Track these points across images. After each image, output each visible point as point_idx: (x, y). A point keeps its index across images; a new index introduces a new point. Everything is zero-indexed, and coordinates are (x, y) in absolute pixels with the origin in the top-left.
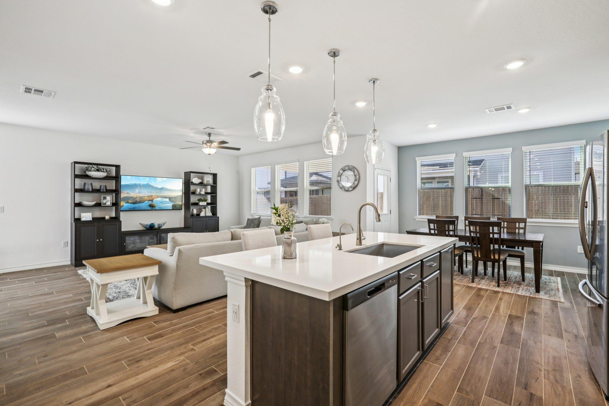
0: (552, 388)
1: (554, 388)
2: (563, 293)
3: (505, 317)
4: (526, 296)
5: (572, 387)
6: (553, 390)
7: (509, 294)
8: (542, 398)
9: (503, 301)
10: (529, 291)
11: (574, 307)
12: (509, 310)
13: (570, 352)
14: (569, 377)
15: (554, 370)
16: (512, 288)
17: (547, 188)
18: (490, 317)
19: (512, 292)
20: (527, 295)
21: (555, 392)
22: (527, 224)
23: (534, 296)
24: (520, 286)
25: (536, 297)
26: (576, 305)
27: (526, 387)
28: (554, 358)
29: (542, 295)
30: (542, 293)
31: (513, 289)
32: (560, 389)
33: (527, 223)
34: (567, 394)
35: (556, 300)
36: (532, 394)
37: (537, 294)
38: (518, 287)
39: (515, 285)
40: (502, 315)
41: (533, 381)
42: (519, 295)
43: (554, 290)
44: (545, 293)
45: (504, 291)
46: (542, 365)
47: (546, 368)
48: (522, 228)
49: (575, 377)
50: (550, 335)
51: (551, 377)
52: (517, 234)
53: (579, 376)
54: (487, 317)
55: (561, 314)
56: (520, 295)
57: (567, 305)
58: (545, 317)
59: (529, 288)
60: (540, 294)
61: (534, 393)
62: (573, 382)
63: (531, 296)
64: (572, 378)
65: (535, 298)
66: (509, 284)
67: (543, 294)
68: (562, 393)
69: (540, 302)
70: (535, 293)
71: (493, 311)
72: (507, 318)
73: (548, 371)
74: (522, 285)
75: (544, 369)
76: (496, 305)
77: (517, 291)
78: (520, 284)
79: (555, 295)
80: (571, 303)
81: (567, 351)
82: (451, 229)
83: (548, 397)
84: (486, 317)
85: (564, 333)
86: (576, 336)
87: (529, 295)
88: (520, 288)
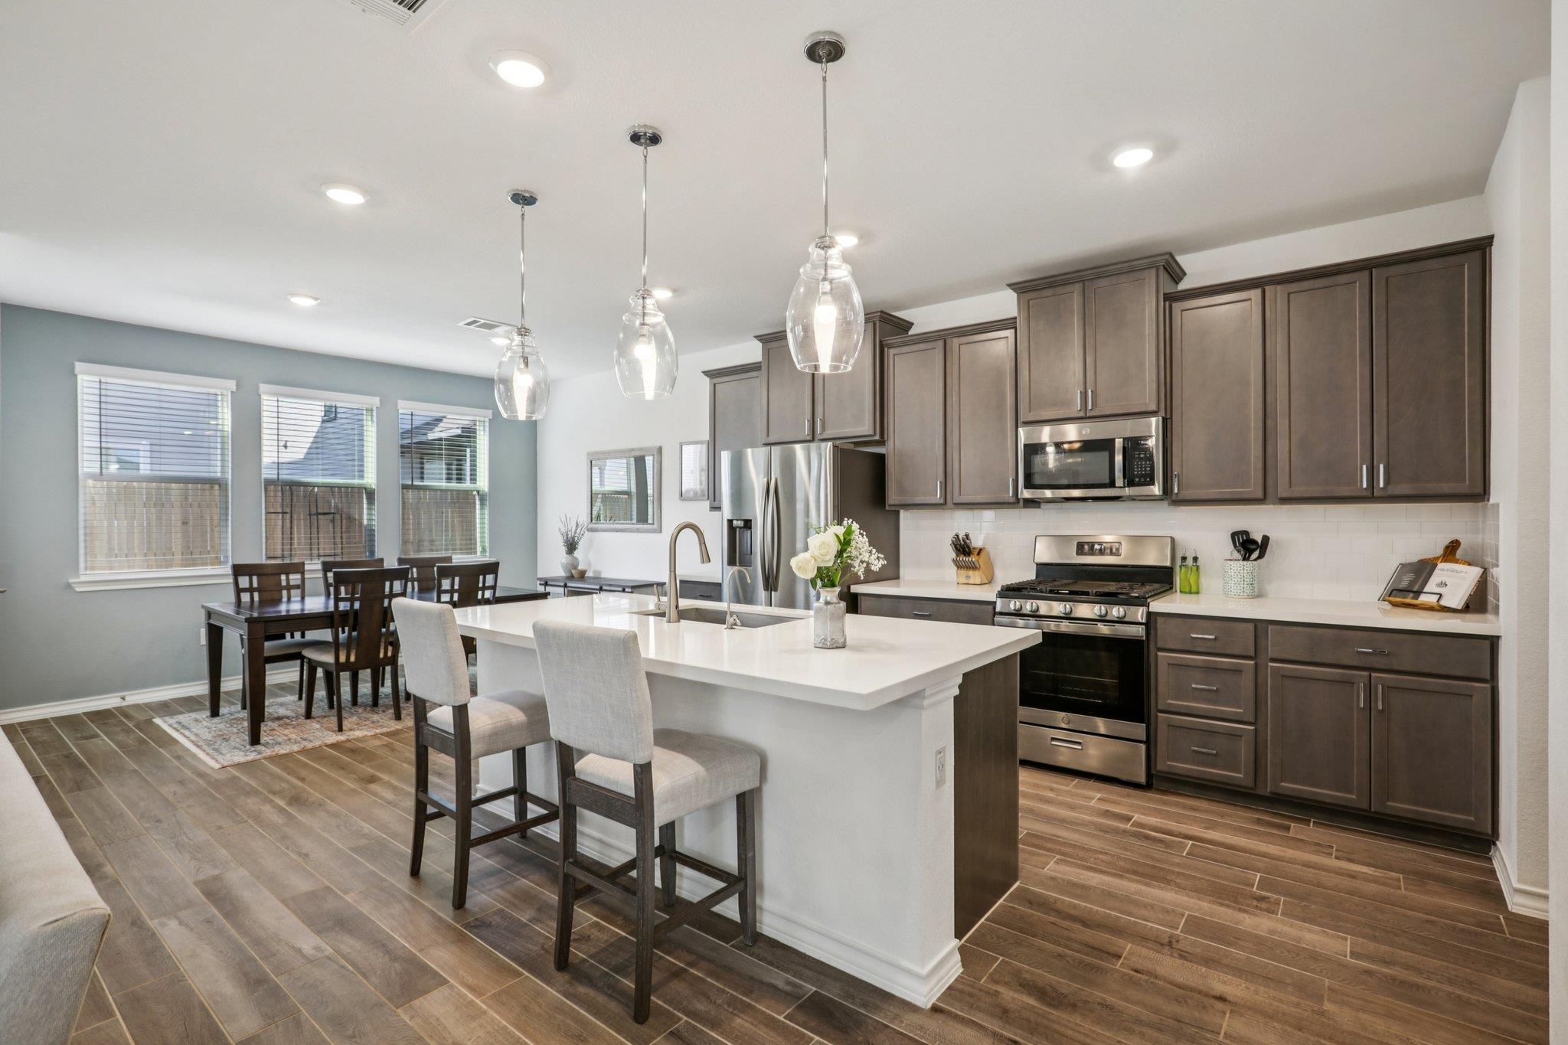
17: (439, 493)
82: (343, 595)
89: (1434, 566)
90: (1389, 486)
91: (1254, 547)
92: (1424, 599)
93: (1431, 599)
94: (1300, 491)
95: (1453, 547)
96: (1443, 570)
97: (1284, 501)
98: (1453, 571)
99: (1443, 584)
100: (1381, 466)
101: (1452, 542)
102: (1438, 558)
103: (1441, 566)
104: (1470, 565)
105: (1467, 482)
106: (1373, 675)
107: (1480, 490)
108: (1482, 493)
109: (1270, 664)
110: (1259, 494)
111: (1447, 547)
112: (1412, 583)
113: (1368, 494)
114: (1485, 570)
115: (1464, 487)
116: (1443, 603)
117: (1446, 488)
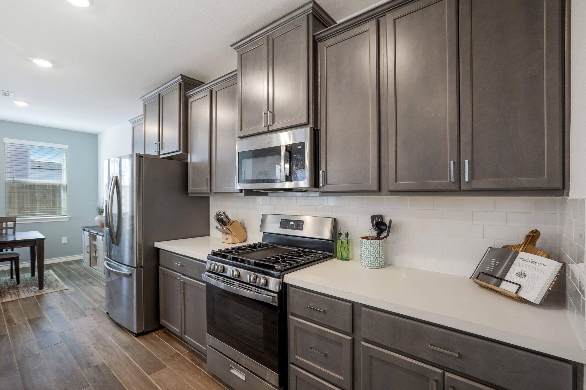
0: (105, 352)
1: (106, 352)
2: (62, 281)
3: (26, 324)
4: (31, 297)
5: (115, 343)
6: (106, 353)
7: (11, 301)
8: (104, 363)
9: (10, 311)
10: (31, 291)
11: (78, 290)
12: (24, 317)
13: (99, 322)
14: (110, 339)
15: (98, 340)
16: (10, 294)
18: (8, 333)
19: (14, 299)
20: (32, 295)
21: (109, 354)
22: (17, 223)
23: (40, 294)
24: (17, 289)
25: (42, 293)
26: (78, 287)
27: (89, 365)
28: (92, 332)
29: (47, 290)
30: (45, 288)
31: (13, 295)
32: (110, 349)
33: (17, 221)
34: (116, 349)
35: (61, 289)
36: (96, 366)
37: (41, 290)
38: (17, 292)
39: (11, 291)
40: (20, 325)
41: (90, 358)
42: (23, 298)
43: (53, 282)
44: (49, 287)
45: (4, 301)
46: (88, 343)
47: (92, 343)
48: (11, 228)
49: (113, 335)
50: (77, 318)
51: (100, 346)
52: (4, 235)
53: (114, 334)
54: (5, 335)
55: (73, 299)
56: (25, 298)
57: (72, 290)
58: (63, 307)
59: (29, 288)
60: (44, 289)
61: (97, 364)
62: (114, 339)
63: (37, 294)
64: (112, 337)
65: (42, 295)
66: (3, 292)
67: (47, 288)
68: (113, 351)
69: (49, 296)
70: (39, 291)
71: (6, 325)
72: (29, 324)
73: (94, 344)
74: (20, 288)
75: (92, 344)
76: (4, 318)
77: (18, 296)
78: (17, 288)
79: (57, 286)
80: (74, 287)
81: (96, 322)
83: (107, 360)
84: (3, 335)
85: (85, 312)
86: (94, 309)
87: (34, 295)
88: (20, 292)
89: (516, 254)
90: (474, 180)
91: (383, 227)
92: (505, 286)
93: (511, 289)
94: (402, 184)
95: (533, 236)
96: (523, 259)
97: (394, 192)
98: (532, 262)
99: (523, 275)
100: (466, 162)
101: (532, 232)
102: (519, 246)
103: (522, 255)
104: (548, 257)
105: (546, 176)
106: (447, 374)
107: (558, 184)
108: (561, 187)
109: (363, 343)
110: (375, 188)
111: (528, 236)
112: (496, 268)
113: (456, 187)
114: (564, 266)
115: (543, 182)
116: (522, 294)
117: (525, 182)
